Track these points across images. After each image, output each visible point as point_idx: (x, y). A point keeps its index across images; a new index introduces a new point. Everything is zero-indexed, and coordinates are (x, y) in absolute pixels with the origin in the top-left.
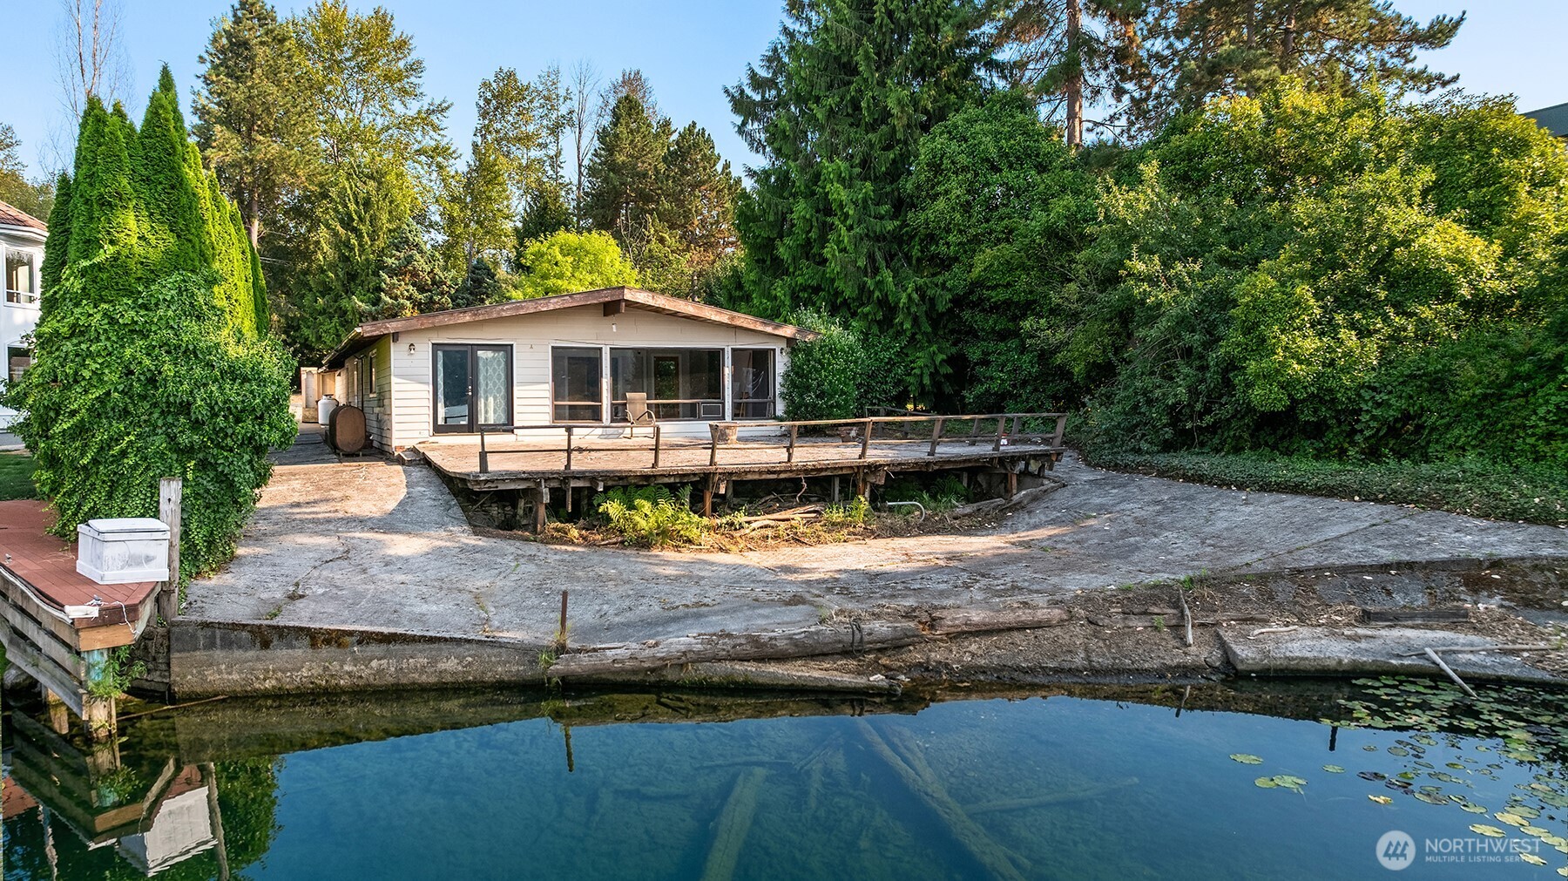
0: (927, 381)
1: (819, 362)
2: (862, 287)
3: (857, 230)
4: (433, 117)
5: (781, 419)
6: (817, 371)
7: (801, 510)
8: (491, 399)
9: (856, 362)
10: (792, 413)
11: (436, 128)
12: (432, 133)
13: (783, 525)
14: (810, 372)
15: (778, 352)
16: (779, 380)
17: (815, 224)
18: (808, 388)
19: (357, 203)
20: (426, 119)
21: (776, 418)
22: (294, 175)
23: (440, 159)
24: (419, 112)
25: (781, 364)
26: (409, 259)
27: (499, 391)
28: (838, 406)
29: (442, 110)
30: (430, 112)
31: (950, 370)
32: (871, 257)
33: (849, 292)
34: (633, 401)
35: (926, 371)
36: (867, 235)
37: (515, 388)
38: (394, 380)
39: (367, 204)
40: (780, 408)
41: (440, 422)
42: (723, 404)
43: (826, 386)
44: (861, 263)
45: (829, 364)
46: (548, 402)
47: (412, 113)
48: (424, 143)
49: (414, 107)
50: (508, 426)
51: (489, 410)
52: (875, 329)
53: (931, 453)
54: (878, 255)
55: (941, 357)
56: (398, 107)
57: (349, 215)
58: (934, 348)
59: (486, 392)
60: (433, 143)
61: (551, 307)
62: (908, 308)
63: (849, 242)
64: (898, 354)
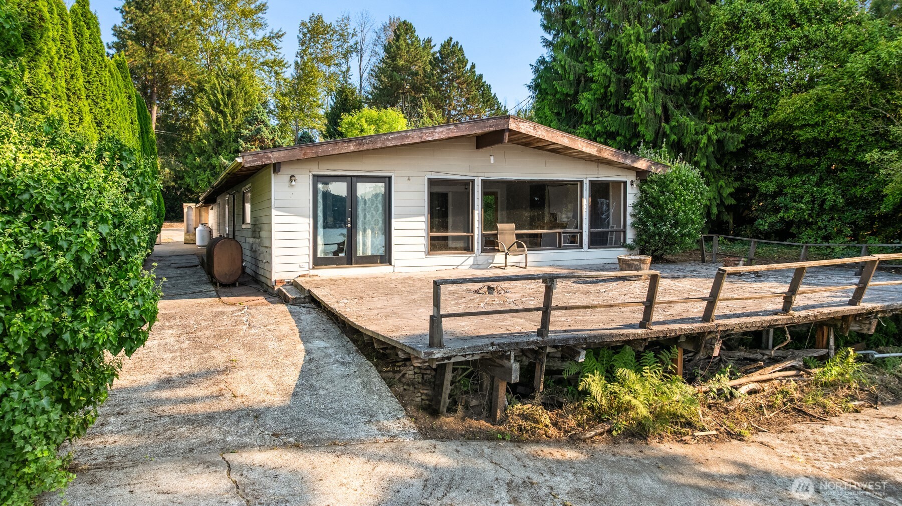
2: (658, 132)
4: (273, 41)
5: (631, 248)
10: (644, 242)
12: (272, 51)
13: (766, 388)
15: (628, 183)
16: (630, 209)
19: (223, 94)
20: (268, 42)
24: (264, 37)
25: (632, 195)
26: (258, 131)
27: (376, 223)
29: (278, 36)
30: (270, 38)
32: (664, 107)
34: (504, 232)
35: (714, 203)
37: (393, 221)
38: (274, 212)
39: (230, 94)
42: (581, 233)
46: (423, 233)
47: (259, 38)
48: (266, 58)
49: (261, 34)
51: (367, 242)
55: (729, 190)
56: (250, 34)
57: (218, 102)
58: (722, 183)
59: (364, 223)
60: (273, 58)
62: (706, 148)
63: (651, 92)
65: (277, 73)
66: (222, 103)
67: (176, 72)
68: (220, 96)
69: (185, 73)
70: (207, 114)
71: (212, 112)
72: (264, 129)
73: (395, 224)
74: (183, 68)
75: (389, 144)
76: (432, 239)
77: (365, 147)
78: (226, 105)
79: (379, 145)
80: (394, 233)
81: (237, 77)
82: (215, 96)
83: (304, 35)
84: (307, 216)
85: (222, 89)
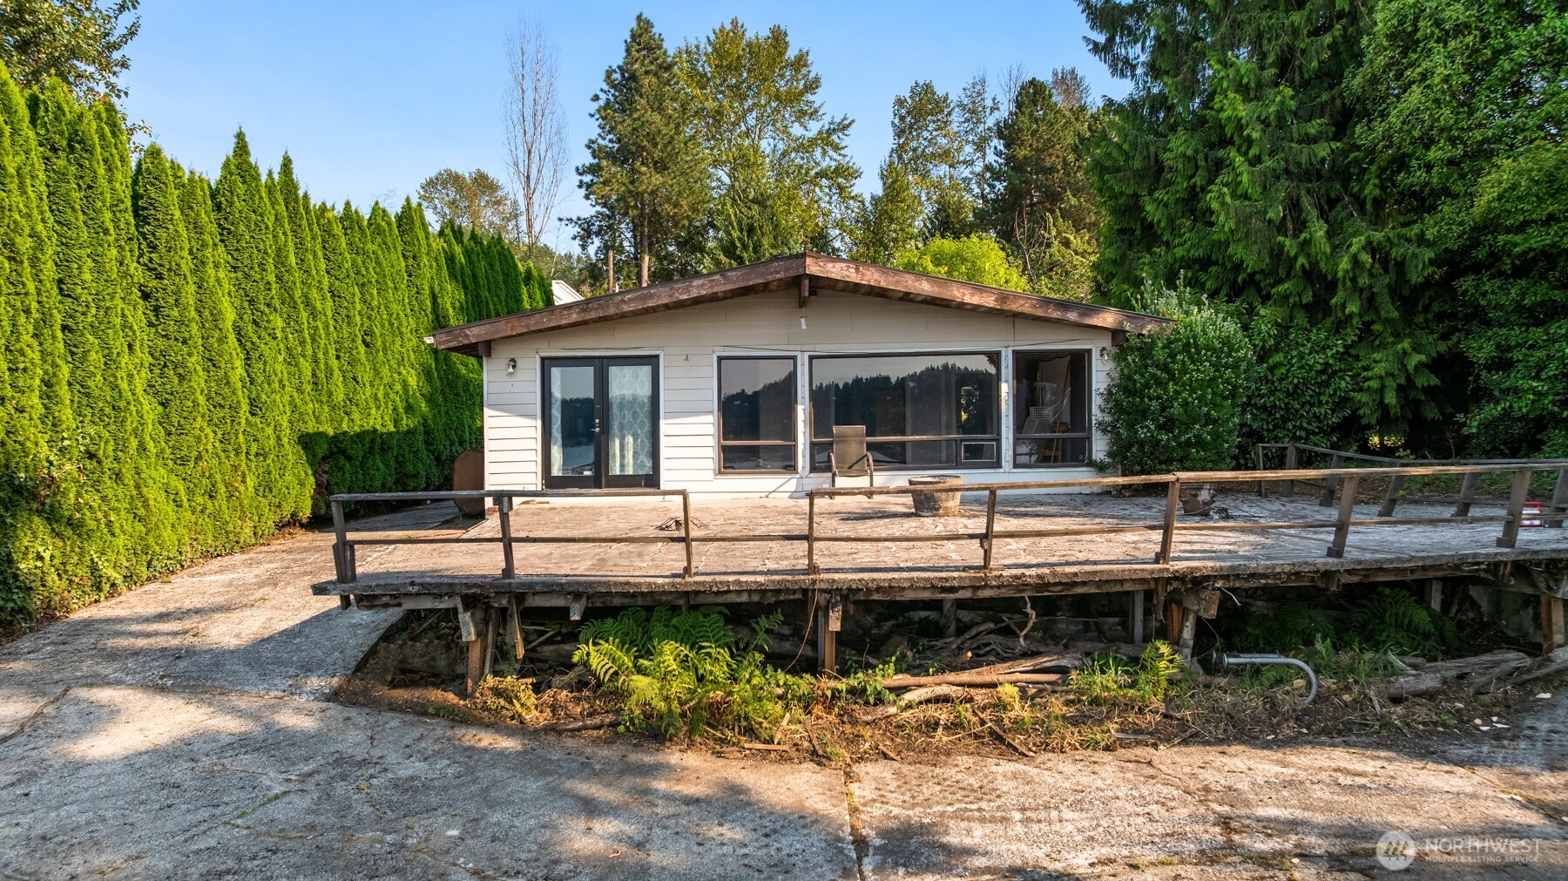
0: (1391, 398)
1: (1165, 368)
2: (1277, 254)
3: (1269, 163)
4: (834, 137)
5: (1101, 468)
6: (1160, 383)
7: (1028, 664)
8: (630, 440)
9: (1235, 367)
10: (1123, 457)
11: (837, 148)
12: (831, 153)
13: (980, 696)
14: (1147, 386)
15: (1095, 355)
16: (1097, 401)
17: (1202, 163)
18: (1144, 413)
19: (741, 231)
20: (826, 139)
21: (1091, 464)
22: (676, 205)
23: (840, 180)
24: (820, 132)
25: (1101, 375)
27: (642, 426)
28: (1200, 443)
29: (843, 127)
30: (830, 132)
31: (1434, 381)
32: (1294, 205)
33: (1252, 259)
34: (843, 439)
35: (1391, 383)
36: (1287, 171)
37: (662, 422)
38: (487, 412)
39: (751, 230)
40: (1100, 447)
41: (556, 471)
42: (999, 441)
43: (1176, 409)
44: (1276, 213)
45: (1185, 371)
46: (712, 441)
47: (811, 134)
48: (824, 165)
49: (814, 128)
50: (651, 481)
51: (624, 456)
52: (1301, 319)
53: (1336, 550)
54: (1306, 202)
55: (1416, 359)
56: (796, 130)
57: (732, 243)
58: (1406, 344)
59: (622, 428)
60: (833, 164)
61: (694, 293)
62: (1354, 280)
63: (1252, 182)
64: (1340, 357)
65: (841, 189)
66: (738, 244)
67: (668, 200)
68: (736, 234)
69: (684, 203)
70: (718, 263)
71: (722, 258)
73: (665, 427)
74: (680, 194)
76: (725, 450)
78: (745, 247)
80: (663, 441)
81: (761, 201)
82: (729, 234)
83: (902, 119)
84: (532, 416)
85: (740, 222)
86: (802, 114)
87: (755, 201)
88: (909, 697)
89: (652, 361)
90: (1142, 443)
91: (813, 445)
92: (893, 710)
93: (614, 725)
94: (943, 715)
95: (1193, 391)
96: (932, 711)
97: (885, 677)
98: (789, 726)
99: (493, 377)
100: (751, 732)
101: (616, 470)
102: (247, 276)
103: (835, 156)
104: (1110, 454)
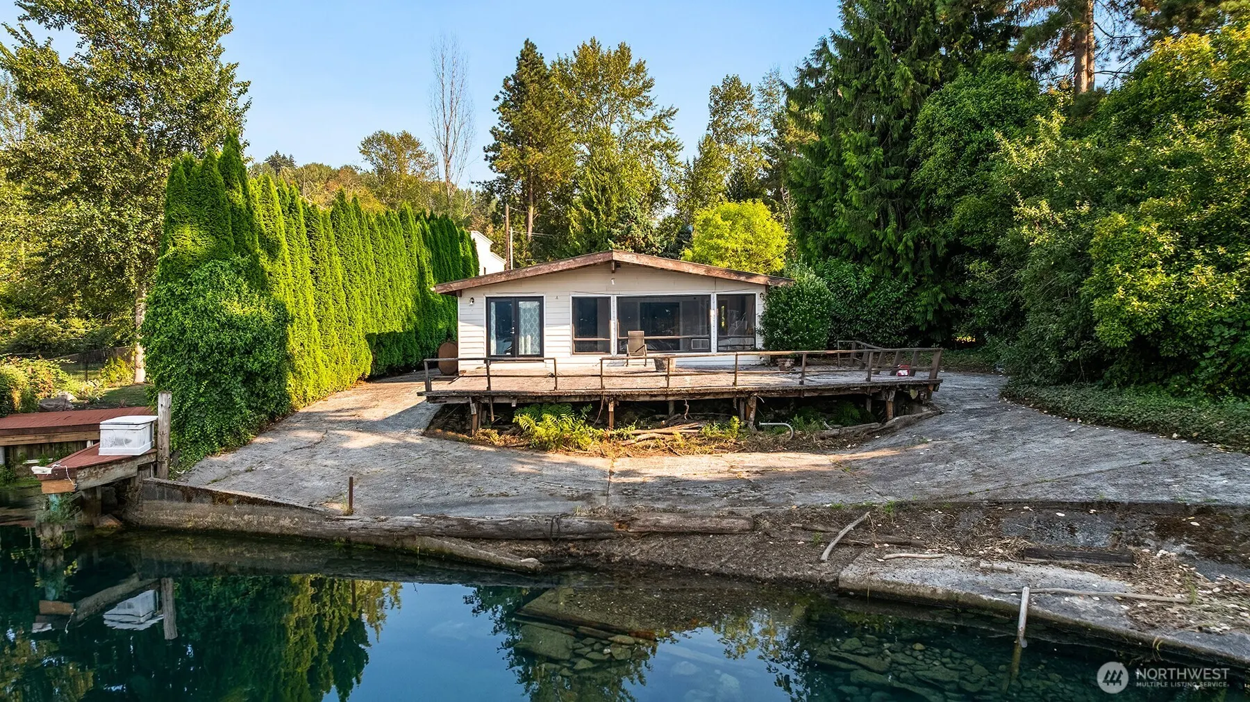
2: (874, 238)
4: (664, 121)
5: (760, 350)
6: (785, 311)
7: (687, 426)
8: (529, 337)
9: (822, 303)
10: (767, 346)
11: (666, 129)
12: (662, 132)
13: (668, 438)
14: (778, 313)
15: (757, 297)
16: (758, 320)
18: (777, 326)
19: (597, 190)
20: (659, 122)
21: (756, 349)
22: (552, 173)
23: (668, 151)
24: (654, 117)
25: (760, 308)
26: (629, 229)
27: (535, 330)
28: (803, 340)
29: (671, 114)
30: (660, 117)
32: (884, 213)
33: (859, 243)
34: (633, 338)
35: (930, 308)
36: (880, 194)
37: (545, 329)
38: (460, 323)
39: (604, 190)
40: (760, 342)
41: (493, 353)
42: (710, 339)
43: (791, 324)
44: (873, 216)
45: (796, 305)
46: (570, 338)
47: (649, 118)
48: (657, 140)
49: (650, 114)
50: (539, 356)
51: (527, 344)
53: (802, 382)
54: (890, 209)
55: (942, 295)
56: (637, 116)
57: (591, 199)
58: (937, 288)
59: (525, 332)
60: (664, 140)
61: (560, 268)
62: (907, 254)
63: (859, 200)
65: (669, 157)
66: (595, 200)
67: (547, 171)
68: (593, 193)
69: (557, 172)
70: (581, 213)
71: (585, 210)
72: (635, 226)
73: (546, 331)
74: (555, 166)
75: (528, 275)
76: (577, 343)
77: (512, 278)
78: (600, 202)
79: (521, 276)
80: (546, 338)
81: (612, 170)
82: (588, 193)
83: (717, 103)
84: (482, 326)
85: (596, 185)
86: (640, 104)
87: (607, 170)
88: (639, 437)
89: (540, 299)
90: (776, 340)
91: (618, 340)
92: (633, 441)
93: (528, 445)
94: (652, 443)
95: (800, 315)
96: (648, 442)
97: (631, 430)
98: (594, 446)
99: (463, 305)
100: (579, 447)
101: (522, 352)
102: (346, 259)
103: (665, 134)
104: (764, 345)
